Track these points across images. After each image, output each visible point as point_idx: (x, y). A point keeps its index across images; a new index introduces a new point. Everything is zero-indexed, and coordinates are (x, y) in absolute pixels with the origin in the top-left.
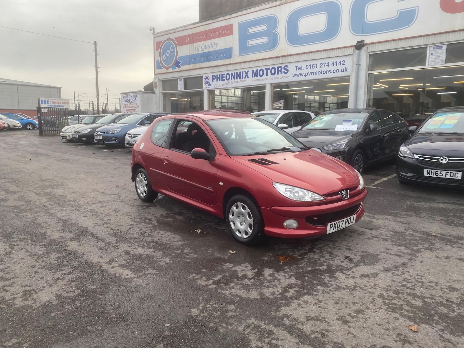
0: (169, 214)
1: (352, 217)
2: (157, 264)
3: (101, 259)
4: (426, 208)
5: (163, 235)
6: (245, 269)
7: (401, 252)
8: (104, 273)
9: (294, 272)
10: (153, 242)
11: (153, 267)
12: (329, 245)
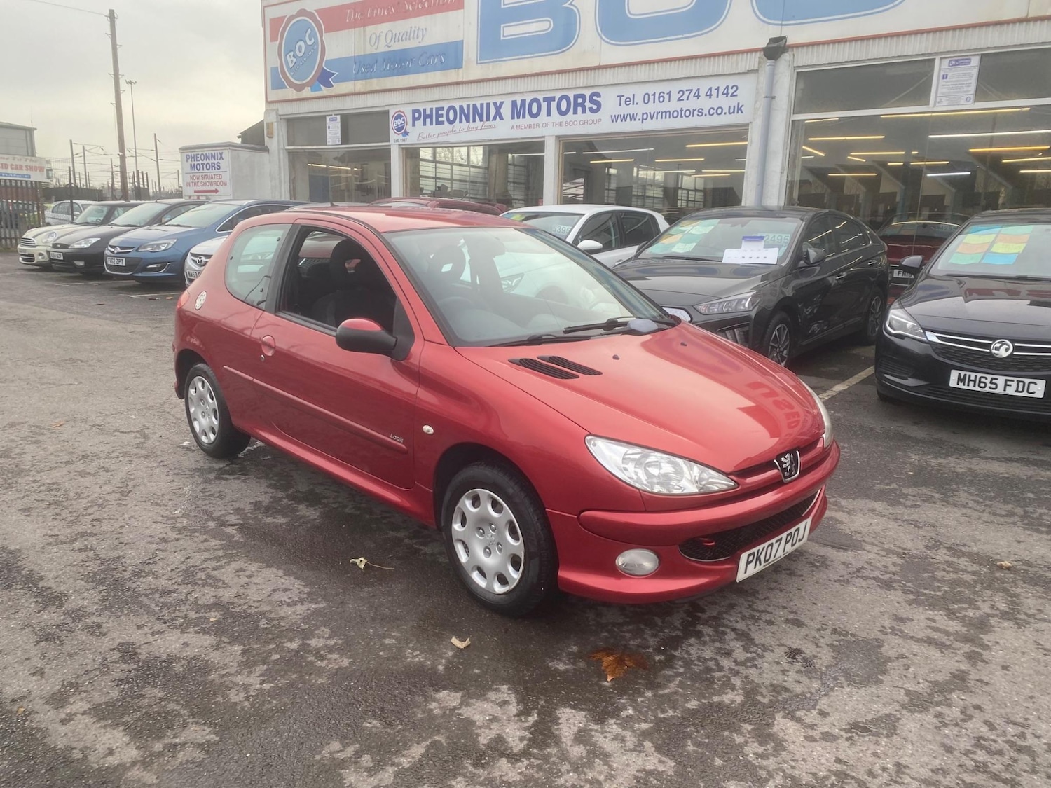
0: (281, 499)
1: (801, 525)
2: (219, 699)
3: (34, 684)
4: (962, 474)
5: (255, 580)
6: (497, 711)
7: (936, 629)
8: (33, 737)
9: (651, 722)
10: (217, 605)
11: (203, 714)
12: (738, 609)
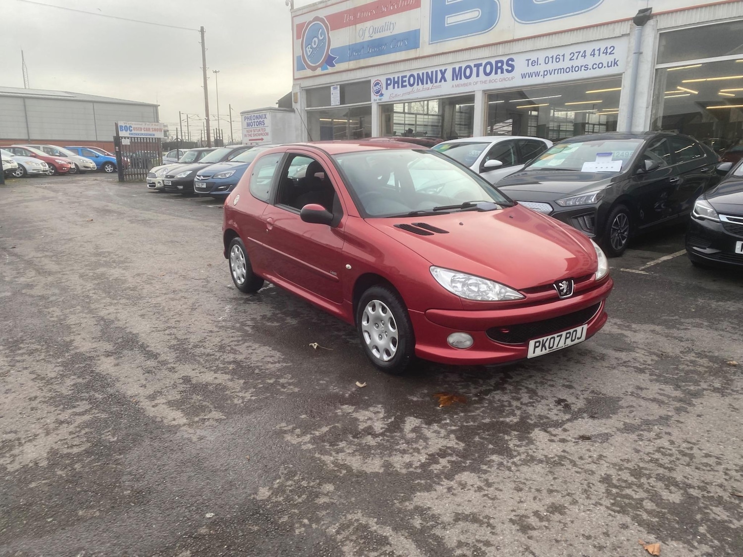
0: (278, 314)
1: (579, 329)
2: (229, 402)
3: (141, 391)
5: (255, 351)
6: (373, 416)
7: (664, 395)
8: (139, 412)
9: (458, 426)
10: (235, 362)
11: (220, 408)
12: (534, 378)
